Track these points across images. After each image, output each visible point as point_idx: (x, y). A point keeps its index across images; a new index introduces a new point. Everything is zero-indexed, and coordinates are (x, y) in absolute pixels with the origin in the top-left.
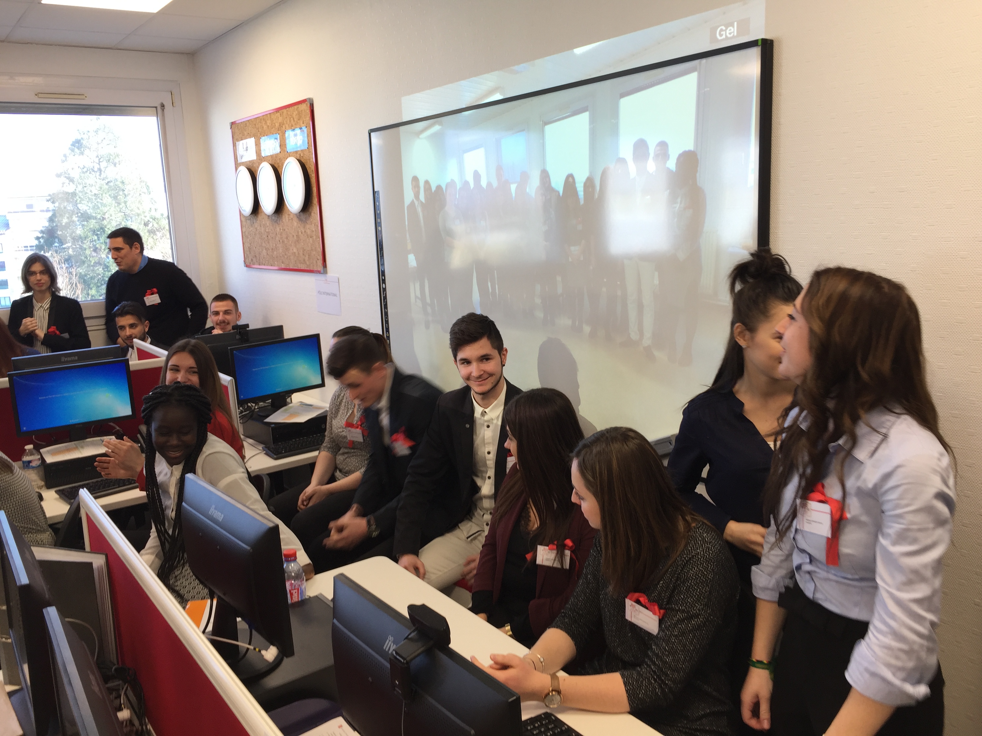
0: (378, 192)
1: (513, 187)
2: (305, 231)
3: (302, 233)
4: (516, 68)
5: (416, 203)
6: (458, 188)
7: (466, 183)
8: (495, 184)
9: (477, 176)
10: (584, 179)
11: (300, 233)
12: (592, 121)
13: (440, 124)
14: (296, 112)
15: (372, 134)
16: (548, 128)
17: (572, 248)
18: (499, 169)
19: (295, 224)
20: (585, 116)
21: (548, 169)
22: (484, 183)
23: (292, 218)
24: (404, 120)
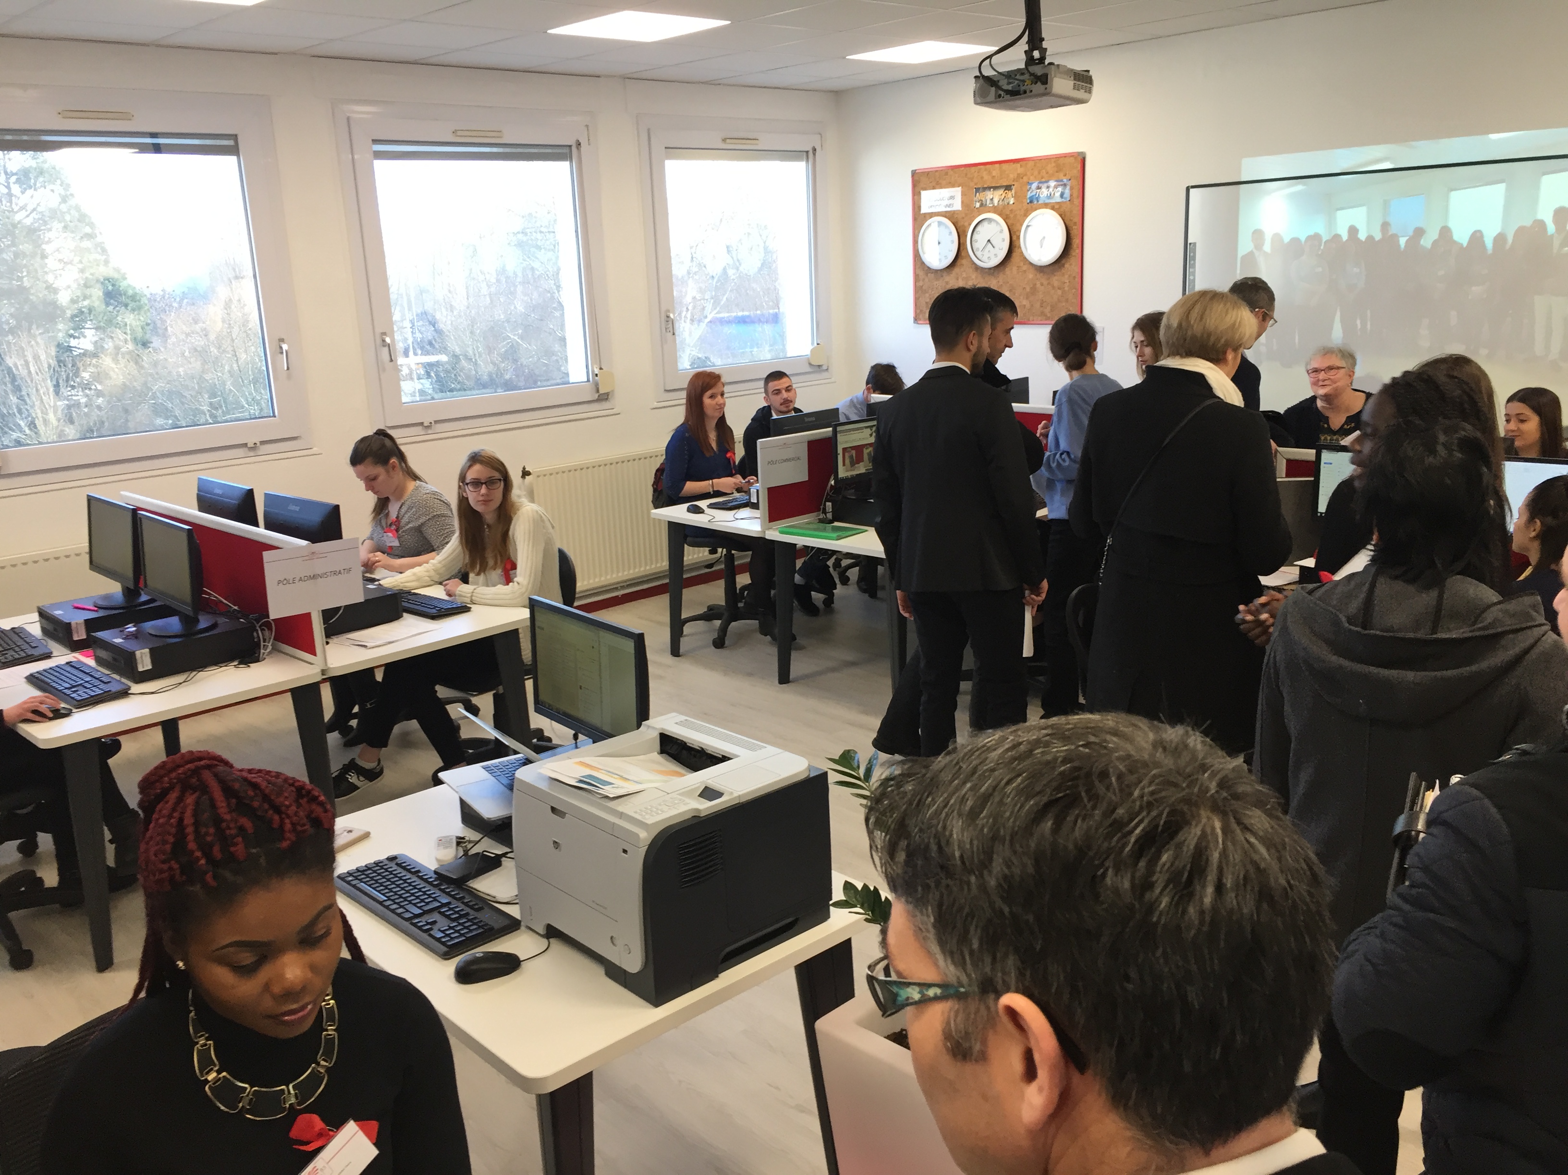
0: (1195, 244)
1: (1403, 241)
2: (1049, 284)
3: (1042, 284)
4: (1413, 143)
5: (1257, 253)
6: (1324, 241)
7: (1337, 237)
8: (1378, 236)
9: (1353, 231)
10: (1495, 234)
11: (1038, 285)
12: (1508, 190)
13: (1304, 185)
14: (1054, 165)
15: (1192, 190)
16: (1454, 194)
17: (1474, 288)
18: (1385, 226)
19: (1031, 276)
20: (1502, 187)
21: (1451, 225)
22: (1362, 236)
23: (1025, 271)
24: (1243, 180)
